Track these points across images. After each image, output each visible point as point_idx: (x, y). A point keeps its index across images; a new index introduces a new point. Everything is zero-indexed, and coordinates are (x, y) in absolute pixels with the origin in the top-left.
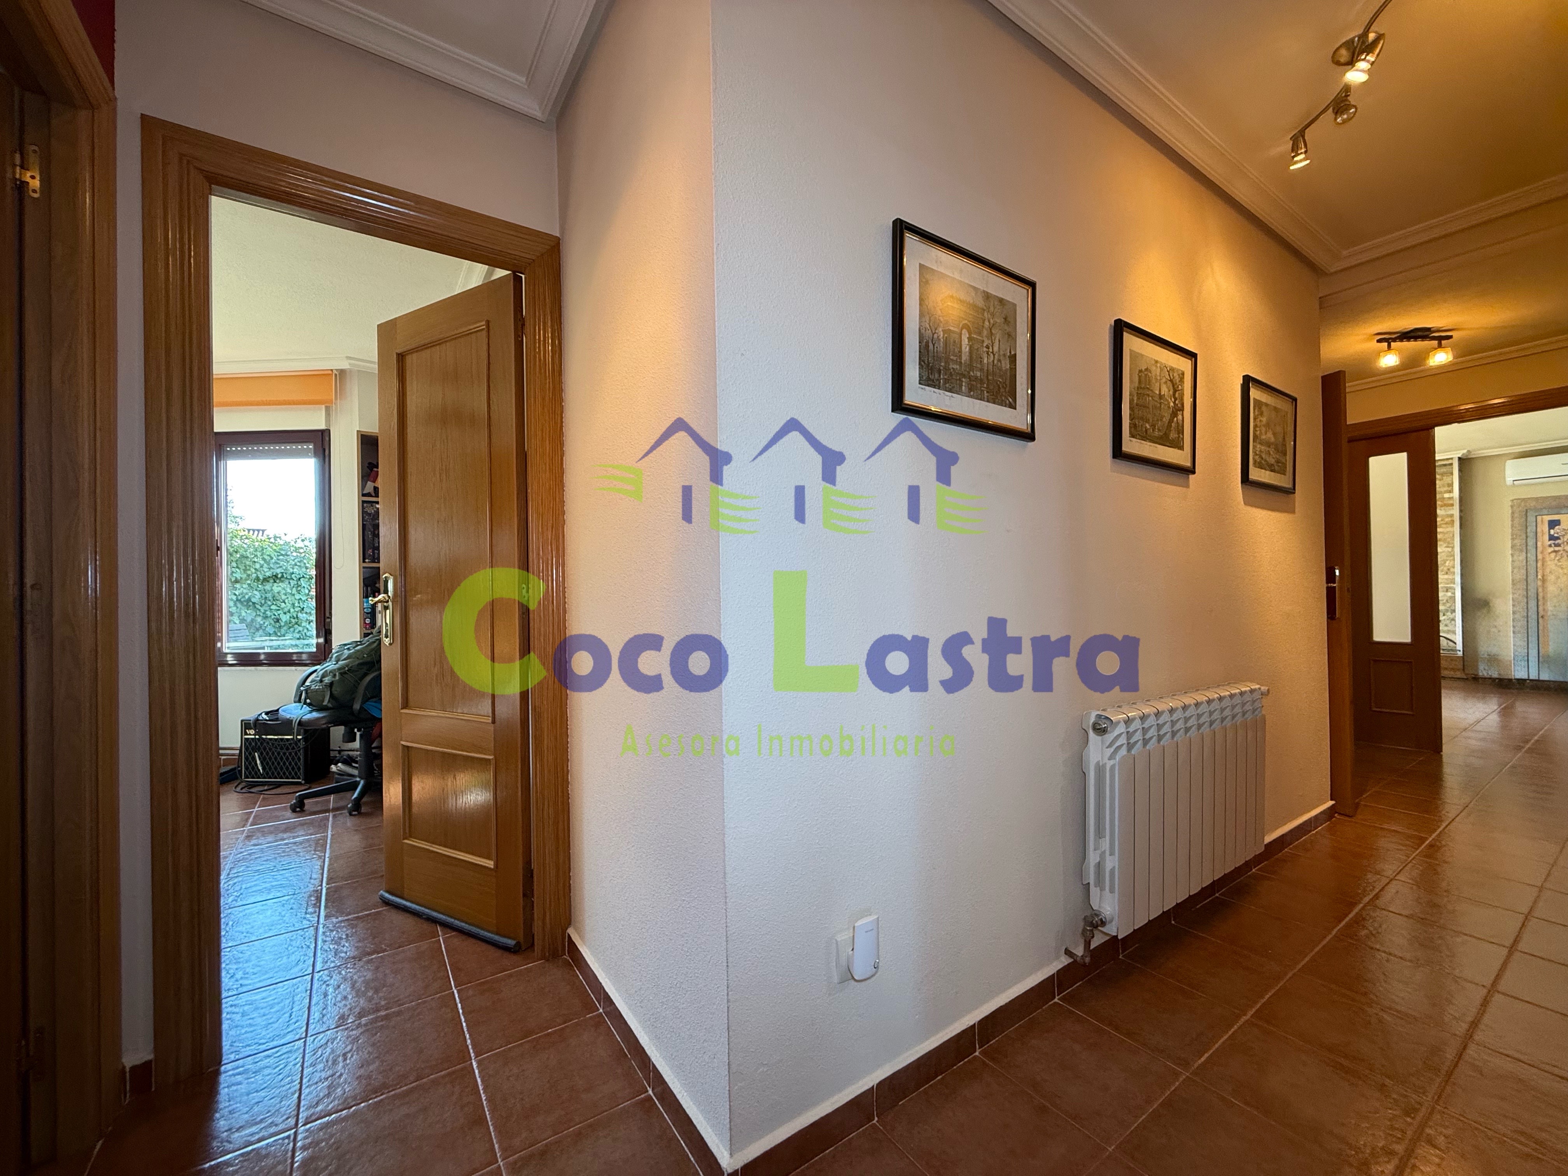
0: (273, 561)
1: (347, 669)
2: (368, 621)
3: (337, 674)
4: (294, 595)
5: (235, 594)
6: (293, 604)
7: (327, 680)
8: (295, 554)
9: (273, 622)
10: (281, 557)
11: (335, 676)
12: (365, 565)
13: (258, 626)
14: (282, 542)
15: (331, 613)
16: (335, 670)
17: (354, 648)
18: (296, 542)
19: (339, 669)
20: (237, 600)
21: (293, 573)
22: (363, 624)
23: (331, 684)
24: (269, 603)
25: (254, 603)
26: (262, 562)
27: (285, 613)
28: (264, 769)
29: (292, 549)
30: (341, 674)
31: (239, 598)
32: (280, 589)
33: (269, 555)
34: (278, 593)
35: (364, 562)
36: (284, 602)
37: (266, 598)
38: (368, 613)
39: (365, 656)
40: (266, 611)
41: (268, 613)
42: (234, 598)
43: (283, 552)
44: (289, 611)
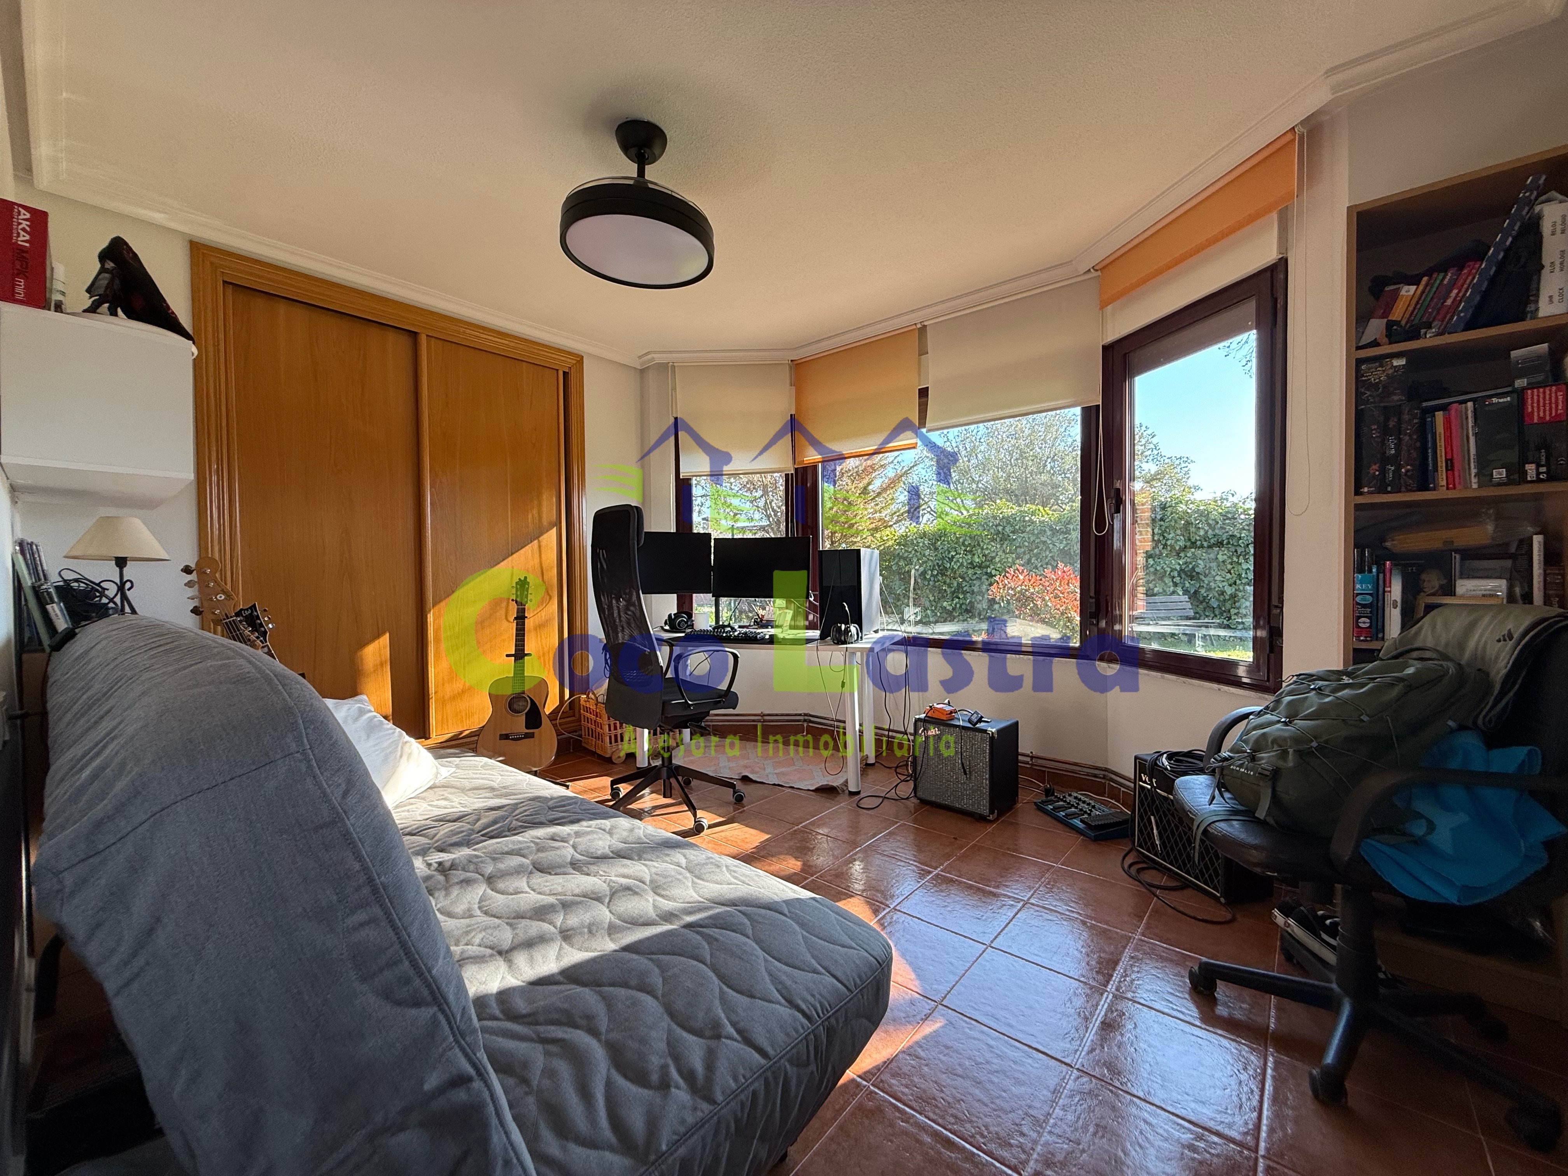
0: (1219, 526)
1: (1314, 744)
2: (1364, 623)
3: (1291, 751)
4: (1240, 564)
5: (1179, 564)
6: (1240, 575)
7: (1266, 757)
8: (1242, 517)
9: (1216, 595)
10: (1227, 521)
11: (1284, 754)
12: (1360, 500)
13: (1201, 599)
14: (1229, 504)
15: (1281, 600)
16: (1285, 739)
17: (1335, 691)
18: (1244, 503)
19: (1297, 740)
20: (1181, 570)
21: (1240, 538)
22: (1353, 627)
23: (1275, 774)
24: (1214, 573)
25: (1198, 573)
26: (1206, 528)
27: (1230, 585)
28: (1163, 844)
29: (1240, 510)
30: (1299, 753)
31: (1183, 567)
32: (1225, 557)
33: (1215, 520)
34: (1223, 562)
35: (1358, 493)
36: (1229, 572)
37: (1210, 567)
38: (1364, 606)
39: (1365, 718)
40: (1210, 582)
41: (1212, 585)
42: (1178, 567)
43: (1230, 516)
44: (1235, 583)
